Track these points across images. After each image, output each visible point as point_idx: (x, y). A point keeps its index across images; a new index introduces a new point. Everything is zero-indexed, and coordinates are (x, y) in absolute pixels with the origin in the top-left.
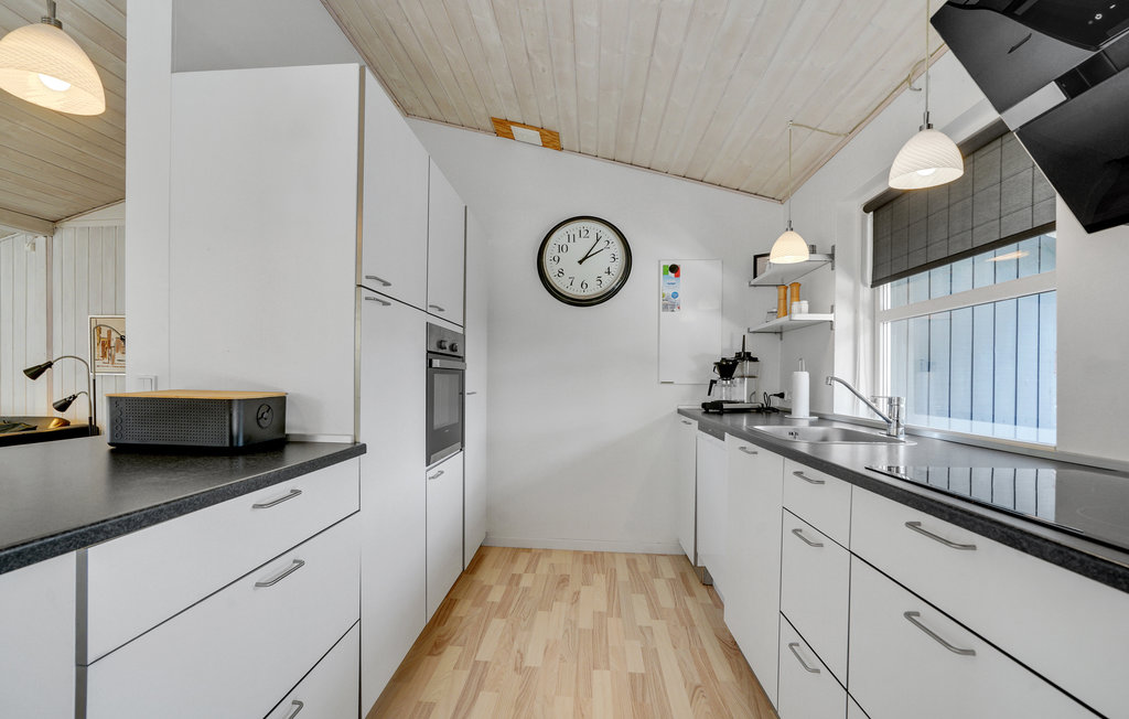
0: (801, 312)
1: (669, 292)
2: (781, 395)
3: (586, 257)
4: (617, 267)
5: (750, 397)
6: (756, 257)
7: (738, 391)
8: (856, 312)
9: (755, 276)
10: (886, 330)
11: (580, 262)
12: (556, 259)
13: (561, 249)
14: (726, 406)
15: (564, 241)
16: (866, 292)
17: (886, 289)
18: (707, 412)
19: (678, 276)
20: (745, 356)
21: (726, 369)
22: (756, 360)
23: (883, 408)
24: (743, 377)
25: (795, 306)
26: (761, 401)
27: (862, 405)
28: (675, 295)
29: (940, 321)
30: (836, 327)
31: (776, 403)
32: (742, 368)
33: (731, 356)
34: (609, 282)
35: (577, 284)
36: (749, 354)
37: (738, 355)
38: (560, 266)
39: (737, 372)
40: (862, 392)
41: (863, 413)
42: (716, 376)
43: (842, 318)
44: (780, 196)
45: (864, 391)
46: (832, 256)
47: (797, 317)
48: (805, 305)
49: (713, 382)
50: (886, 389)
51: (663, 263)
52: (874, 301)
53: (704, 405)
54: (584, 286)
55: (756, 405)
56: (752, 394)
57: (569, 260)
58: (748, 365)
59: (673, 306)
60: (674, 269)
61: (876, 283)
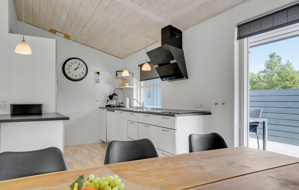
0: (127, 86)
1: (97, 78)
2: (122, 103)
3: (76, 69)
4: (84, 72)
5: (116, 104)
6: (117, 71)
7: (113, 102)
8: (137, 86)
9: (117, 76)
10: (142, 90)
11: (75, 70)
12: (68, 68)
13: (69, 66)
14: (111, 106)
15: (70, 64)
16: (139, 82)
17: (142, 82)
18: (107, 107)
19: (99, 75)
20: (115, 94)
21: (111, 97)
22: (117, 95)
23: (142, 104)
24: (114, 99)
25: (126, 84)
26: (118, 104)
27: (139, 104)
28: (98, 79)
29: (151, 89)
30: (134, 89)
31: (121, 105)
32: (114, 97)
33: (112, 94)
34: (82, 75)
35: (74, 76)
36: (116, 94)
37: (113, 94)
38: (69, 70)
39: (113, 98)
40: (138, 101)
41: (139, 105)
42: (109, 99)
43: (135, 87)
44: (122, 58)
45: (139, 101)
46: (133, 75)
47: (126, 87)
48: (128, 84)
49: (108, 100)
50: (142, 101)
51: (95, 71)
52: (140, 84)
53: (106, 106)
54: (76, 76)
55: (117, 106)
56: (116, 103)
57: (72, 69)
58: (116, 96)
59: (98, 82)
60: (98, 73)
61: (141, 81)
